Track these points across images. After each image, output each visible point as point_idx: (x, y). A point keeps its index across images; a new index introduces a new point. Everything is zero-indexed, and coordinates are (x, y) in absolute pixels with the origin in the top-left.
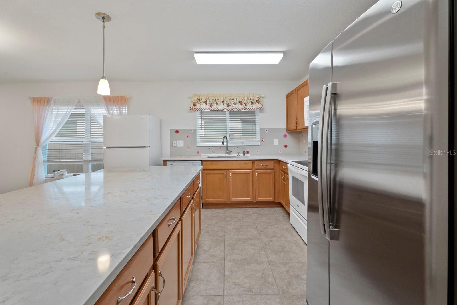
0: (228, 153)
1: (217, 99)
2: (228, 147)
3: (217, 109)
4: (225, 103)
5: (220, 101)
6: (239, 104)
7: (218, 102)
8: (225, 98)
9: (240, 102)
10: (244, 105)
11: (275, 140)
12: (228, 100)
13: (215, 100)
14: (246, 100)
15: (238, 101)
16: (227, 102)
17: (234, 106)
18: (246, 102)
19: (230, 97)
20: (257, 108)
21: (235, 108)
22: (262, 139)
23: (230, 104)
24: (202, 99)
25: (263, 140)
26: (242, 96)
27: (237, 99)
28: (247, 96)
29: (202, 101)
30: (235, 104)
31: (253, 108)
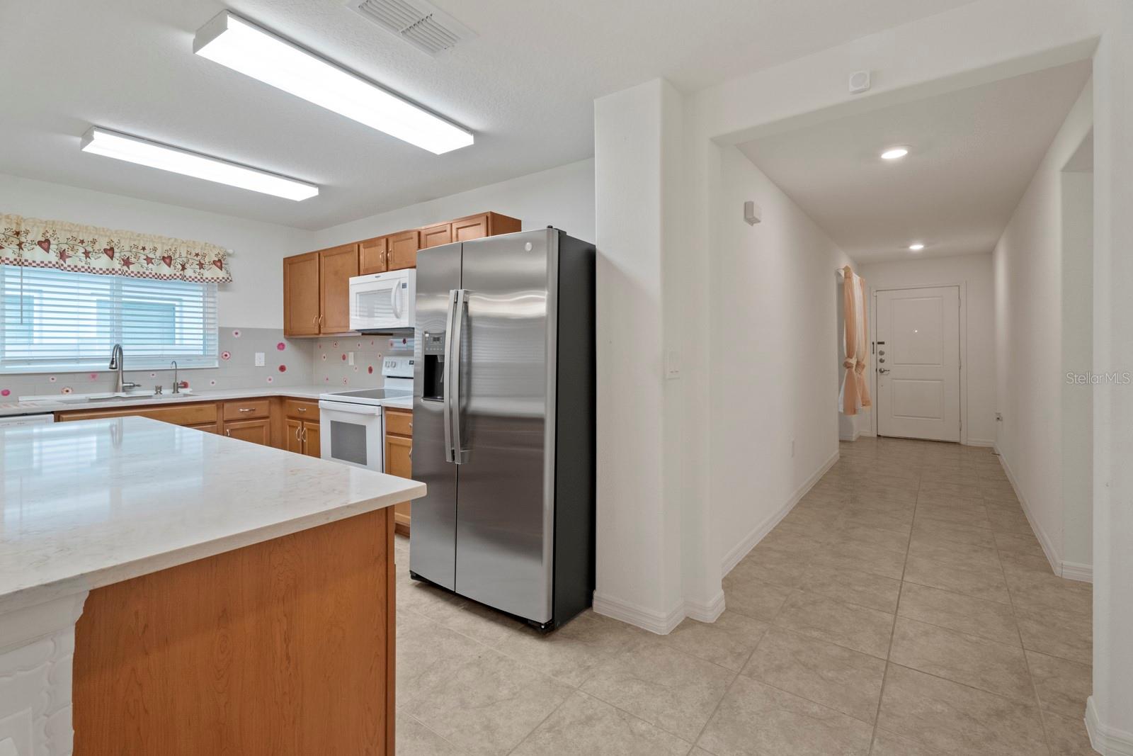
0: (124, 390)
1: (88, 238)
2: (124, 373)
3: (86, 267)
4: (117, 255)
5: (97, 247)
6: (162, 262)
7: (89, 249)
8: (116, 241)
9: (164, 258)
10: (180, 267)
11: (257, 355)
12: (127, 248)
13: (82, 242)
14: (184, 254)
15: (158, 254)
16: (123, 254)
17: (146, 265)
18: (185, 260)
19: (135, 240)
20: (215, 278)
21: (150, 271)
22: (226, 353)
23: (132, 260)
24: (27, 232)
25: (226, 355)
26: (172, 245)
27: (155, 249)
28: (188, 247)
29: (30, 237)
30: (149, 260)
31: (204, 278)
